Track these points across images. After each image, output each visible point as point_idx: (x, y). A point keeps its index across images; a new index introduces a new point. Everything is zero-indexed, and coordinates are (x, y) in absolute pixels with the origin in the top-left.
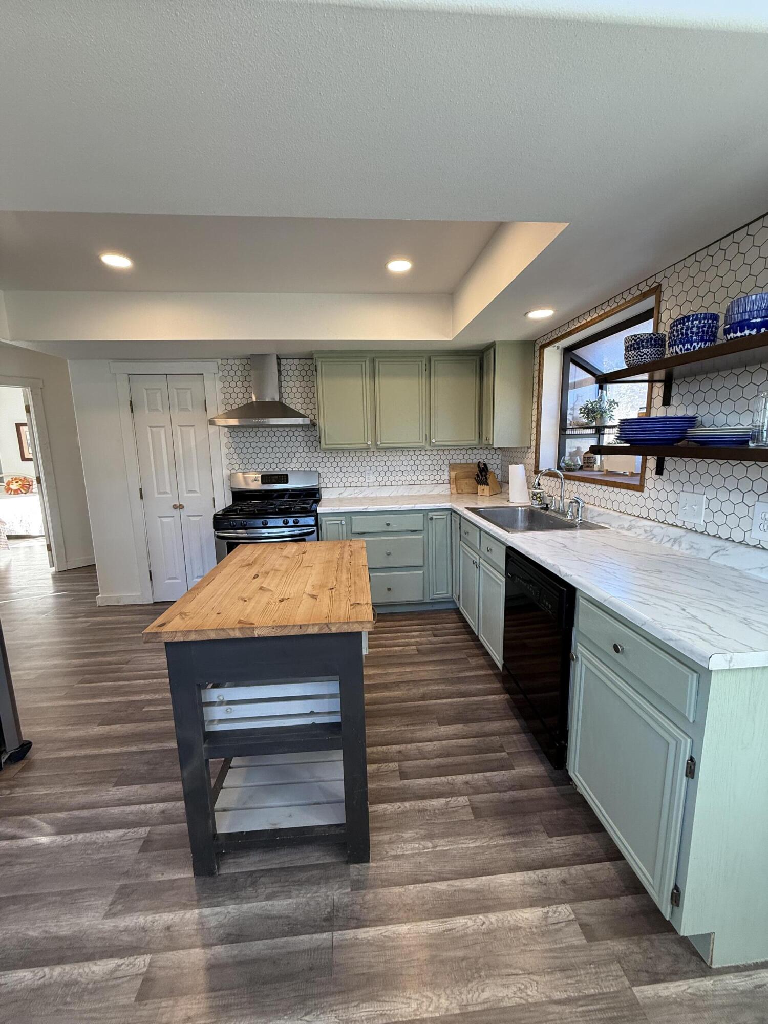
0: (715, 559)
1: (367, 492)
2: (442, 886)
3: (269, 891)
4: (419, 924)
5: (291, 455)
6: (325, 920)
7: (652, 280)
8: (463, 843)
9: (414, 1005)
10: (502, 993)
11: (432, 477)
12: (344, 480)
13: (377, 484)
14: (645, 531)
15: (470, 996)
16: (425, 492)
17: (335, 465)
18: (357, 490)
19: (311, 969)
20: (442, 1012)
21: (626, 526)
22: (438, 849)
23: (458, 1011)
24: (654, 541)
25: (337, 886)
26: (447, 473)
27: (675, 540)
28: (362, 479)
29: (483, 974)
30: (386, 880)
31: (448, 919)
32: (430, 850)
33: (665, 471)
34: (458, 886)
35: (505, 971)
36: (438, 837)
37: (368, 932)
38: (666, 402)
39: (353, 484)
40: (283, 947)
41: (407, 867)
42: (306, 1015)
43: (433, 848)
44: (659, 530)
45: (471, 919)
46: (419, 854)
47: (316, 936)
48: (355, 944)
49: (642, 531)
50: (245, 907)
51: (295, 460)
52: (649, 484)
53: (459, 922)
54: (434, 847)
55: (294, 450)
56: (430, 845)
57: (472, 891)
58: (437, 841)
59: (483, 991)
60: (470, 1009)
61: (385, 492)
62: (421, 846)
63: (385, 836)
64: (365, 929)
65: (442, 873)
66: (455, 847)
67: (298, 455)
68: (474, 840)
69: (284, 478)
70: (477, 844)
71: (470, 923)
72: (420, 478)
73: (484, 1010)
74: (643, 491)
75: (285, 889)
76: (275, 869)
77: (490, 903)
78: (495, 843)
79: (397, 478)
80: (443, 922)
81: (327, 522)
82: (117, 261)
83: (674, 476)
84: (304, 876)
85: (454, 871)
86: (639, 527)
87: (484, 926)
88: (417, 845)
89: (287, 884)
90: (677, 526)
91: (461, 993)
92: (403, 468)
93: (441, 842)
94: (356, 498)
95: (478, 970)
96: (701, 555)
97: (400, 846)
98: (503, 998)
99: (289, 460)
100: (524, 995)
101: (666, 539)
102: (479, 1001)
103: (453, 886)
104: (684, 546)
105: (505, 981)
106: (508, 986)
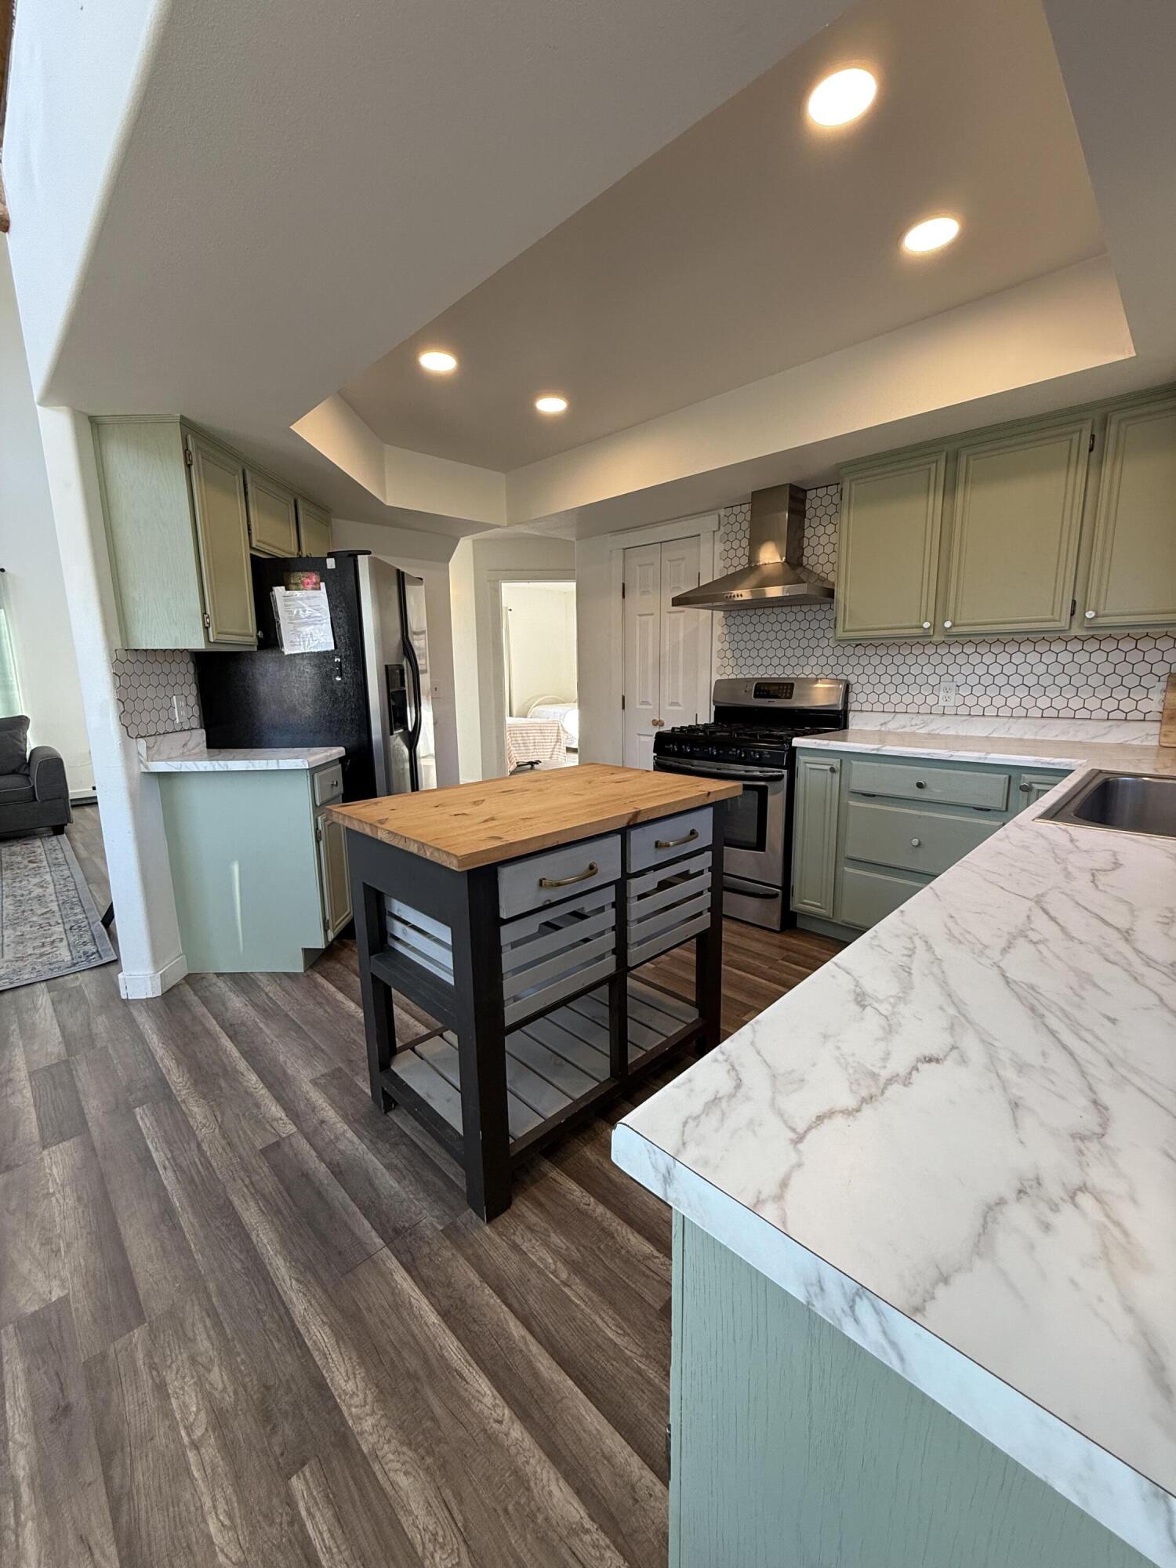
1: (938, 726)
2: (516, 1329)
3: (395, 1161)
4: (447, 1331)
5: (808, 652)
6: (395, 1230)
8: (603, 1319)
9: (350, 1387)
10: (417, 1507)
11: (1110, 705)
12: (895, 698)
13: (963, 710)
15: (391, 1456)
16: (1081, 737)
17: (881, 670)
18: (918, 720)
19: (340, 1253)
20: (356, 1429)
22: (566, 1290)
23: (365, 1449)
25: (438, 1213)
26: (1157, 696)
28: (931, 700)
29: (429, 1460)
30: (479, 1258)
31: (475, 1366)
32: (556, 1280)
34: (530, 1351)
35: (448, 1493)
36: (583, 1278)
37: (405, 1280)
39: (913, 709)
40: (348, 1214)
41: (511, 1267)
42: (297, 1280)
43: (562, 1282)
45: (495, 1399)
46: (540, 1272)
47: (374, 1233)
48: (386, 1278)
51: (813, 660)
53: (482, 1386)
54: (565, 1284)
55: (813, 643)
56: (564, 1276)
57: (536, 1375)
58: (578, 1281)
59: (406, 1473)
60: (376, 1467)
61: (977, 729)
62: (553, 1267)
63: (533, 1217)
64: (406, 1275)
65: (535, 1317)
66: (588, 1310)
67: (818, 652)
68: (620, 1332)
69: (785, 688)
70: (618, 1341)
71: (488, 1400)
72: (1075, 703)
73: (382, 1489)
75: (405, 1172)
76: (420, 1149)
77: (536, 1415)
78: (643, 1367)
79: (1013, 702)
80: (467, 1361)
84: (429, 1176)
85: (548, 1331)
87: (496, 1426)
88: (550, 1261)
89: (411, 1169)
91: (389, 1441)
92: (1031, 680)
93: (580, 1287)
94: (914, 734)
95: (430, 1452)
97: (534, 1241)
98: (411, 1513)
100: (430, 1547)
102: (391, 1474)
103: (526, 1343)
105: (434, 1503)
106: (430, 1511)
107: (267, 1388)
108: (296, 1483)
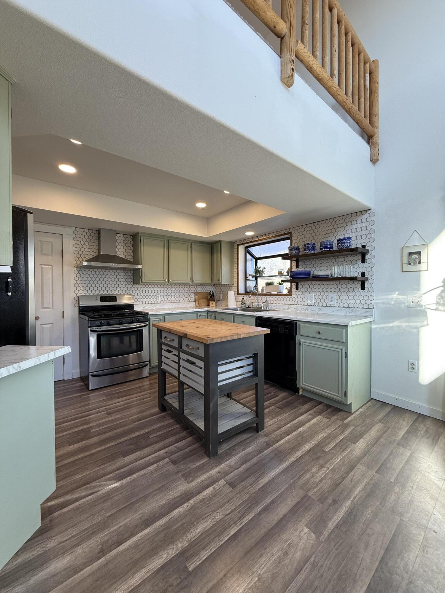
0: (320, 312)
1: (158, 306)
2: (289, 425)
4: (291, 434)
5: (117, 286)
6: (267, 445)
7: (288, 230)
8: (284, 415)
9: (308, 447)
11: (187, 299)
12: (145, 300)
13: (162, 302)
14: (295, 309)
16: (185, 306)
17: (141, 292)
18: (153, 305)
19: (276, 455)
21: (287, 308)
24: (298, 311)
25: (261, 438)
26: (193, 297)
27: (306, 309)
28: (155, 300)
29: (315, 434)
30: (273, 431)
31: (297, 430)
33: (299, 288)
35: (319, 432)
38: (297, 267)
39: (150, 302)
41: (275, 426)
42: (286, 462)
44: (299, 307)
46: (275, 422)
47: (269, 449)
48: (281, 445)
49: (293, 309)
50: (239, 455)
51: (119, 289)
52: (293, 293)
53: (300, 429)
55: (118, 283)
57: (297, 423)
59: (318, 437)
60: (319, 440)
61: (166, 306)
64: (280, 442)
65: (286, 423)
66: (283, 417)
67: (120, 286)
68: (286, 414)
69: (114, 299)
70: (288, 414)
71: (303, 428)
72: (182, 299)
74: (291, 296)
75: (246, 446)
76: (236, 444)
77: (303, 423)
78: (292, 412)
79: (172, 299)
81: (153, 320)
82: (67, 169)
83: (302, 290)
84: (247, 441)
85: (288, 421)
86: (292, 308)
87: (307, 427)
88: (273, 421)
90: (305, 305)
91: (315, 440)
92: (174, 294)
94: (152, 309)
96: (315, 312)
99: (115, 289)
101: (302, 310)
103: (291, 424)
104: (309, 311)
106: (322, 433)
107: (313, 460)
108: (327, 450)
